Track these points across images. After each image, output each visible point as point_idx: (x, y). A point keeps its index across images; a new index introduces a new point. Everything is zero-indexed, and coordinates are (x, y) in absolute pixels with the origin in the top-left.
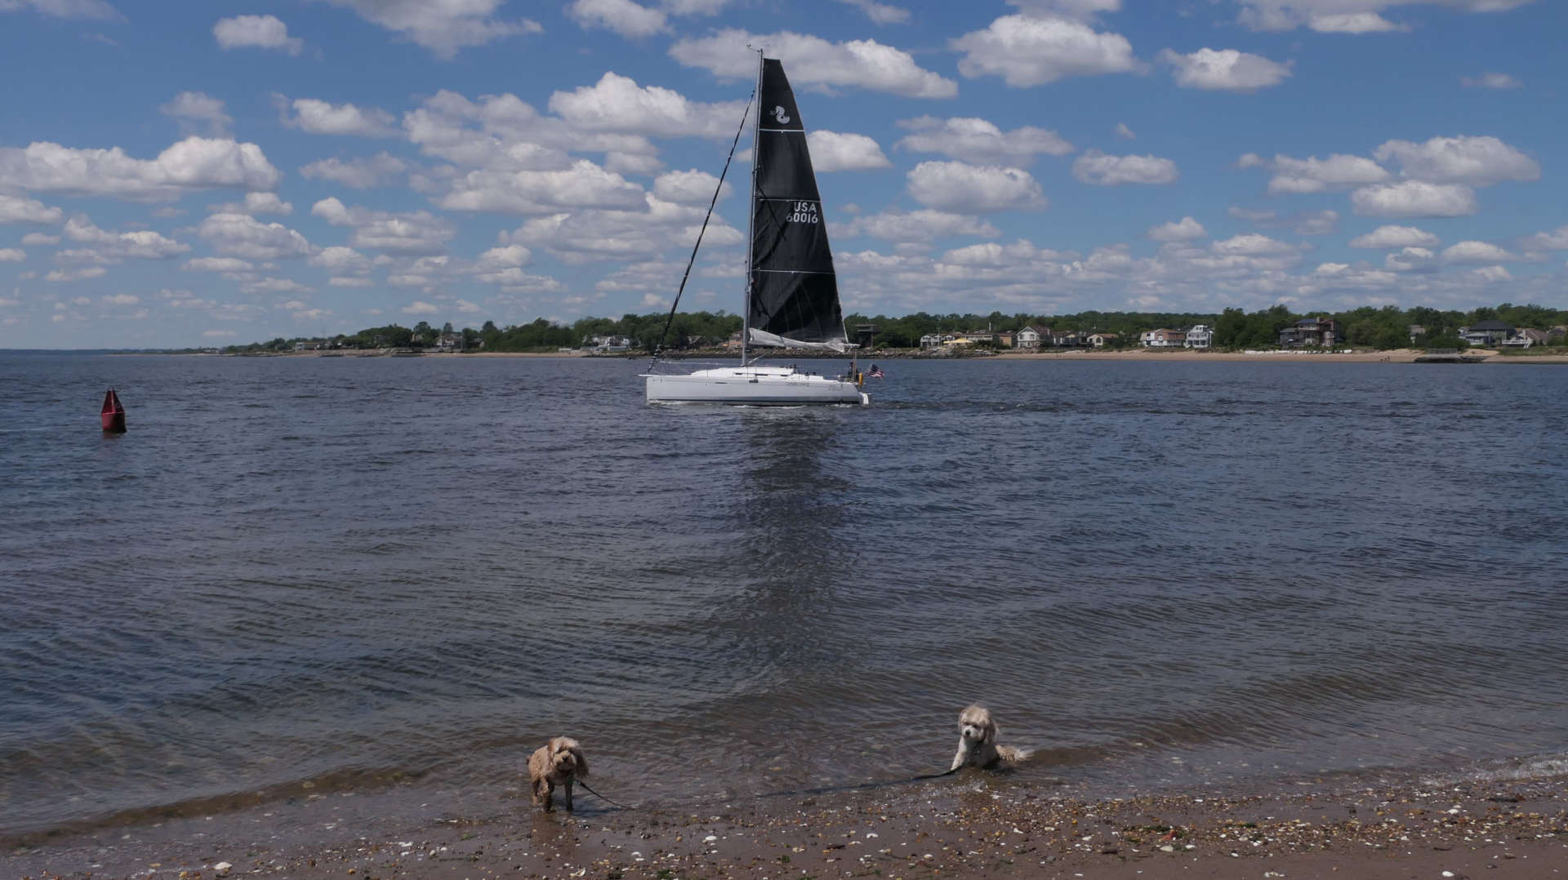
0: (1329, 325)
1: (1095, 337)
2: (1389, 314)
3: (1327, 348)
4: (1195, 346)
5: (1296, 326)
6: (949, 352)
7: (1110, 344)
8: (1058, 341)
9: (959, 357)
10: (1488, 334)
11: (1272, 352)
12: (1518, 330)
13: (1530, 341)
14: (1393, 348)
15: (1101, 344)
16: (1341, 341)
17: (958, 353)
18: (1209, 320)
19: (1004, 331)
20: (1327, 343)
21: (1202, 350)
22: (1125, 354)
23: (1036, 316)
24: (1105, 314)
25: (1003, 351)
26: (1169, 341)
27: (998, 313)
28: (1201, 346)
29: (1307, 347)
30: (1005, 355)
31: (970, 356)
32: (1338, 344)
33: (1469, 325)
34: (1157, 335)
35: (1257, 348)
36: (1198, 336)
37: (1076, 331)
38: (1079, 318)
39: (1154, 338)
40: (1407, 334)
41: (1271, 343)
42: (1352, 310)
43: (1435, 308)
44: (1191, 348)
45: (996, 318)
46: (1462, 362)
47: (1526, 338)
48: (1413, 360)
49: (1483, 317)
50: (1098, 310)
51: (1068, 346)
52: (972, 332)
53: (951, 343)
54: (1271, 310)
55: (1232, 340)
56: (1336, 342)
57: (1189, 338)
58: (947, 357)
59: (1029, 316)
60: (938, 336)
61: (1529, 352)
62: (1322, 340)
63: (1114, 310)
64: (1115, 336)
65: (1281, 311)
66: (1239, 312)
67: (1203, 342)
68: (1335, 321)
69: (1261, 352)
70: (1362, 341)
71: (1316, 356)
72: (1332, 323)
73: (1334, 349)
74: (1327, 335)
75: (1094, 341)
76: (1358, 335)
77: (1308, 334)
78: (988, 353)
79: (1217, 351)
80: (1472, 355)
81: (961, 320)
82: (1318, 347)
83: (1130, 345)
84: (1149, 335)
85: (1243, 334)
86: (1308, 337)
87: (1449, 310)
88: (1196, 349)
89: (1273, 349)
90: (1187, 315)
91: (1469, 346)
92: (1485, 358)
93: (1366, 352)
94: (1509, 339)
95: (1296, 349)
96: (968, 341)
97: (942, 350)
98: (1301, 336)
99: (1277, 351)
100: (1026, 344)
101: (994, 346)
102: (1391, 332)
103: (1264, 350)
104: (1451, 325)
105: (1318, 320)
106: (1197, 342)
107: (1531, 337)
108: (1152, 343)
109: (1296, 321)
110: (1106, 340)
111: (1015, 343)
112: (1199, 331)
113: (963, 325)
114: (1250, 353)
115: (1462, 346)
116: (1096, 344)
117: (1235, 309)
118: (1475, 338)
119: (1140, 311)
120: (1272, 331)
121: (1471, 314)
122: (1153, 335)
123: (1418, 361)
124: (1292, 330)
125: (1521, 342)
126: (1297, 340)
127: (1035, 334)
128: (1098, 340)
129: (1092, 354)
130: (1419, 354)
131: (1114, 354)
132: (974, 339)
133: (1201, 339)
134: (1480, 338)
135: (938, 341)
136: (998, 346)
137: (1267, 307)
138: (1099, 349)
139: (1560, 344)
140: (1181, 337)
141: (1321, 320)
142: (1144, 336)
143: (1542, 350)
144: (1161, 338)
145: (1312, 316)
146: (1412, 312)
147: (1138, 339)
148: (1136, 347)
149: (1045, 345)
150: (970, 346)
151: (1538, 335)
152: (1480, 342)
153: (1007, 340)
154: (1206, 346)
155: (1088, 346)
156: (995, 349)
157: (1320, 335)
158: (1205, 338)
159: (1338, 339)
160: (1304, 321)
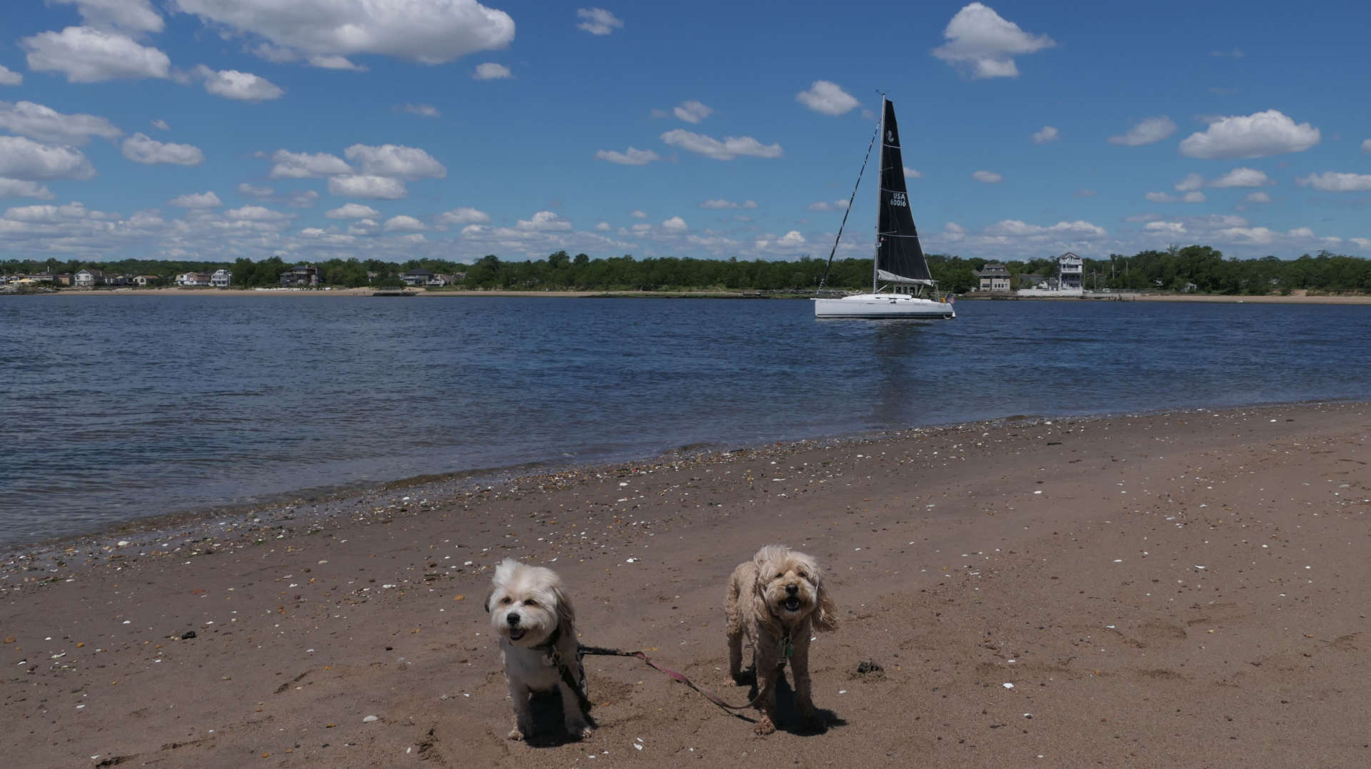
0: (314, 271)
1: (139, 278)
2: (352, 264)
3: (313, 286)
4: (218, 285)
5: (291, 271)
6: (14, 290)
7: (151, 284)
8: (109, 281)
9: (24, 293)
10: (417, 277)
11: (275, 289)
12: (435, 275)
13: (443, 282)
14: (358, 286)
15: (144, 283)
16: (323, 282)
17: (22, 290)
18: (226, 266)
19: (62, 273)
20: (313, 283)
21: (223, 288)
22: (164, 291)
23: (88, 262)
24: (143, 261)
25: (63, 289)
26: (198, 282)
27: (53, 259)
28: (222, 285)
29: (300, 286)
30: (64, 292)
31: (33, 292)
32: (321, 284)
33: (405, 272)
34: (189, 277)
35: (264, 286)
36: (220, 278)
37: (123, 273)
38: (122, 264)
39: (186, 279)
40: (366, 277)
41: (273, 283)
42: (327, 260)
43: (381, 260)
44: (215, 286)
45: (52, 263)
46: (403, 295)
47: (440, 280)
48: (372, 294)
49: (412, 267)
50: (137, 259)
51: (117, 285)
52: (34, 274)
53: (16, 282)
54: (269, 260)
55: (246, 281)
56: (320, 282)
57: (213, 279)
58: (13, 293)
59: (80, 261)
60: (4, 277)
61: (444, 289)
62: (310, 281)
63: (149, 259)
64: (155, 277)
65: (277, 261)
66: (248, 261)
67: (224, 282)
68: (319, 268)
69: (267, 289)
70: (337, 281)
71: (306, 292)
72: (316, 269)
73: (318, 287)
74: (313, 277)
75: (139, 281)
76: (335, 277)
77: (300, 277)
78: (50, 290)
79: (235, 288)
80: (409, 291)
81: (22, 264)
82: (307, 286)
83: (168, 285)
84: (182, 277)
85: (253, 276)
86: (300, 278)
87: (389, 261)
88: (219, 287)
89: (276, 287)
90: (206, 263)
91: (406, 285)
92: (417, 293)
93: (340, 289)
94: (430, 280)
95: (292, 287)
96: (31, 281)
97: (8, 287)
98: (296, 278)
99: (279, 289)
100: (82, 283)
101: (54, 285)
102: (356, 275)
103: (270, 288)
104: (393, 271)
105: (307, 267)
106: (219, 282)
107: (444, 279)
108: (185, 283)
109: (290, 268)
110: (148, 280)
111: (72, 282)
112: (220, 274)
113: (26, 268)
114: (259, 290)
115: (403, 285)
116: (140, 283)
117: (244, 259)
118: (409, 280)
119: (170, 260)
120: (274, 275)
121: (404, 264)
122: (185, 277)
123: (375, 295)
124: (289, 274)
125: (438, 282)
126: (292, 281)
127: (90, 276)
128: (142, 281)
129: (137, 291)
130: (375, 291)
131: (156, 291)
132: (37, 279)
133: (222, 280)
134: (412, 280)
135: (4, 280)
136: (58, 285)
137: (266, 258)
138: (143, 287)
139: (461, 284)
140: (207, 279)
141: (309, 267)
142: (178, 278)
143: (450, 288)
144: (191, 279)
145: (302, 264)
146: (366, 262)
147: (174, 279)
148: (173, 286)
149: (98, 284)
150: (33, 285)
151: (447, 278)
152: (413, 283)
153: (66, 280)
154: (226, 285)
155: (136, 285)
156: (55, 287)
157: (308, 277)
158: (225, 279)
159: (321, 281)
160: (296, 268)
